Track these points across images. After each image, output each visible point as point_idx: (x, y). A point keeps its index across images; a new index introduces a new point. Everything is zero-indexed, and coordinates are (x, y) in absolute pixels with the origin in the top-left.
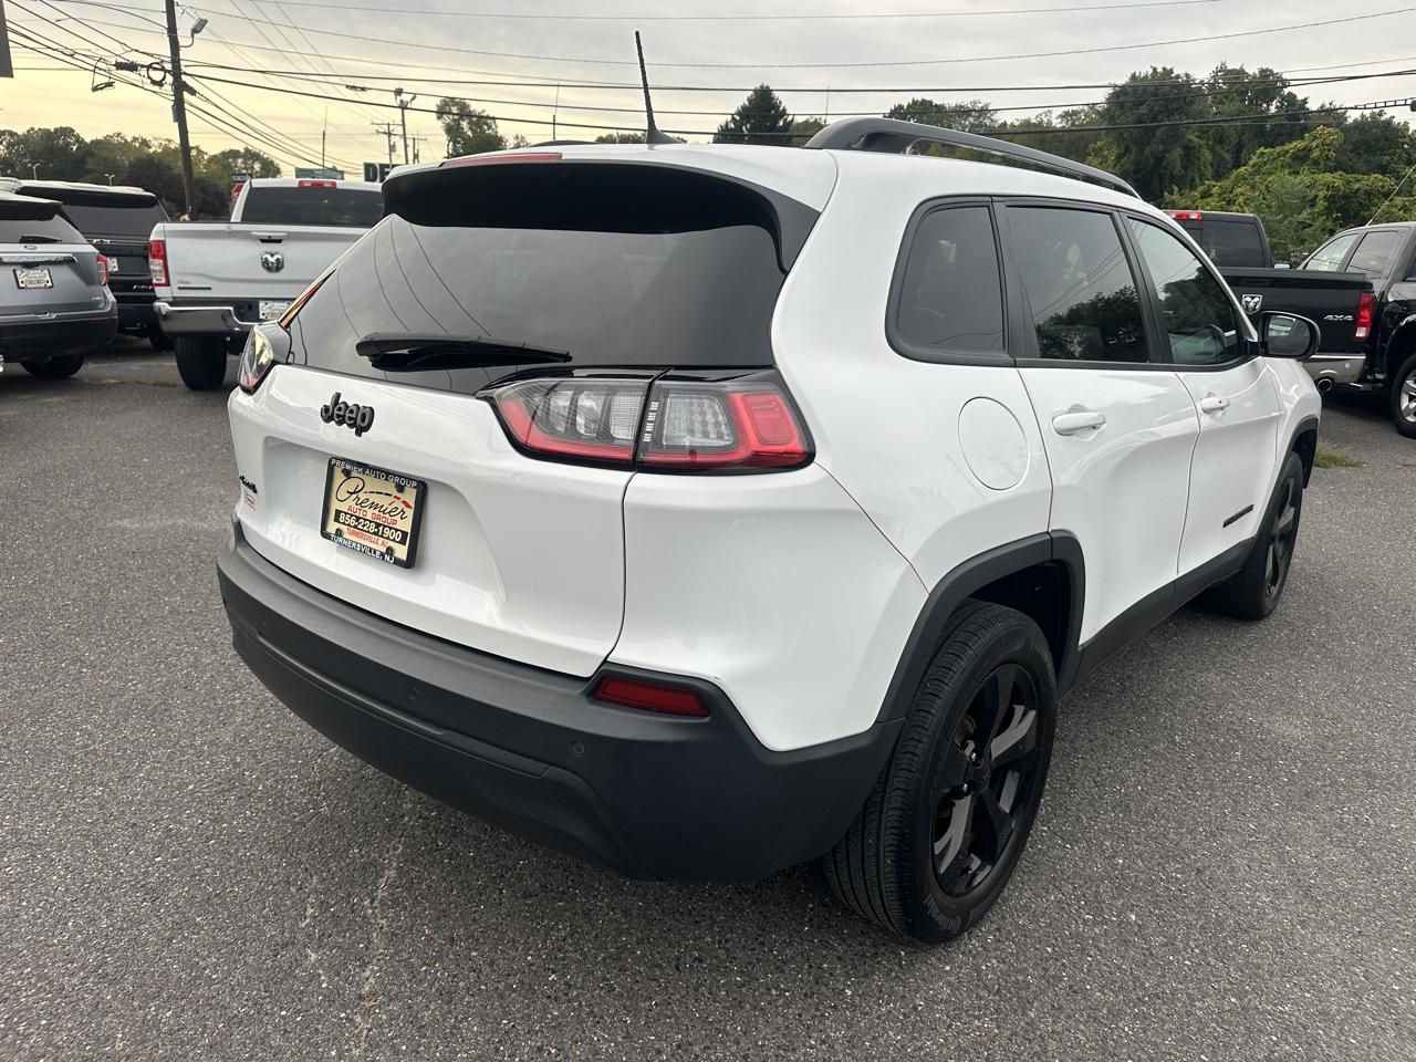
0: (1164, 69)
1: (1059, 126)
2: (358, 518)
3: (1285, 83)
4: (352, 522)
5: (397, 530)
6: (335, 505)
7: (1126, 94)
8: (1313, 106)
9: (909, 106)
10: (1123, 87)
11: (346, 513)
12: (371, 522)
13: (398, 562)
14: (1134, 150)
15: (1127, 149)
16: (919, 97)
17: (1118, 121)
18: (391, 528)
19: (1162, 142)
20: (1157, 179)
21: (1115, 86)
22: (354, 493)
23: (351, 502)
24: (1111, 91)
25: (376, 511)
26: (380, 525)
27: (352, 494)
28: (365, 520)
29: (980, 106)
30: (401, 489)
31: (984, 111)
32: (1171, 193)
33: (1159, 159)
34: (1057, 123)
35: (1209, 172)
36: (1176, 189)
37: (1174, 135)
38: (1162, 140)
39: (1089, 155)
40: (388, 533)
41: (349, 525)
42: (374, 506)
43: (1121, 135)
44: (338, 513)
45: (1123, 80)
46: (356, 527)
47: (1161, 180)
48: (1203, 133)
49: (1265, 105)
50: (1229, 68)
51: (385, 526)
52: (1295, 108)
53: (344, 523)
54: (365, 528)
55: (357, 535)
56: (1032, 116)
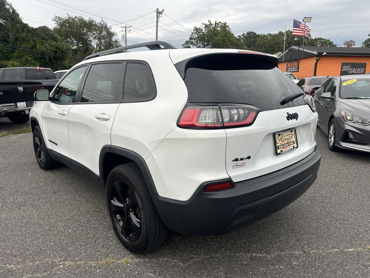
2: (283, 145)
4: (282, 146)
5: (292, 142)
11: (280, 146)
12: (286, 144)
13: (295, 148)
18: (290, 142)
23: (280, 142)
25: (287, 140)
26: (288, 143)
27: (280, 140)
28: (285, 144)
30: (291, 132)
40: (290, 143)
41: (282, 148)
42: (286, 139)
44: (278, 146)
46: (284, 147)
51: (289, 143)
53: (281, 148)
54: (286, 146)
55: (285, 149)
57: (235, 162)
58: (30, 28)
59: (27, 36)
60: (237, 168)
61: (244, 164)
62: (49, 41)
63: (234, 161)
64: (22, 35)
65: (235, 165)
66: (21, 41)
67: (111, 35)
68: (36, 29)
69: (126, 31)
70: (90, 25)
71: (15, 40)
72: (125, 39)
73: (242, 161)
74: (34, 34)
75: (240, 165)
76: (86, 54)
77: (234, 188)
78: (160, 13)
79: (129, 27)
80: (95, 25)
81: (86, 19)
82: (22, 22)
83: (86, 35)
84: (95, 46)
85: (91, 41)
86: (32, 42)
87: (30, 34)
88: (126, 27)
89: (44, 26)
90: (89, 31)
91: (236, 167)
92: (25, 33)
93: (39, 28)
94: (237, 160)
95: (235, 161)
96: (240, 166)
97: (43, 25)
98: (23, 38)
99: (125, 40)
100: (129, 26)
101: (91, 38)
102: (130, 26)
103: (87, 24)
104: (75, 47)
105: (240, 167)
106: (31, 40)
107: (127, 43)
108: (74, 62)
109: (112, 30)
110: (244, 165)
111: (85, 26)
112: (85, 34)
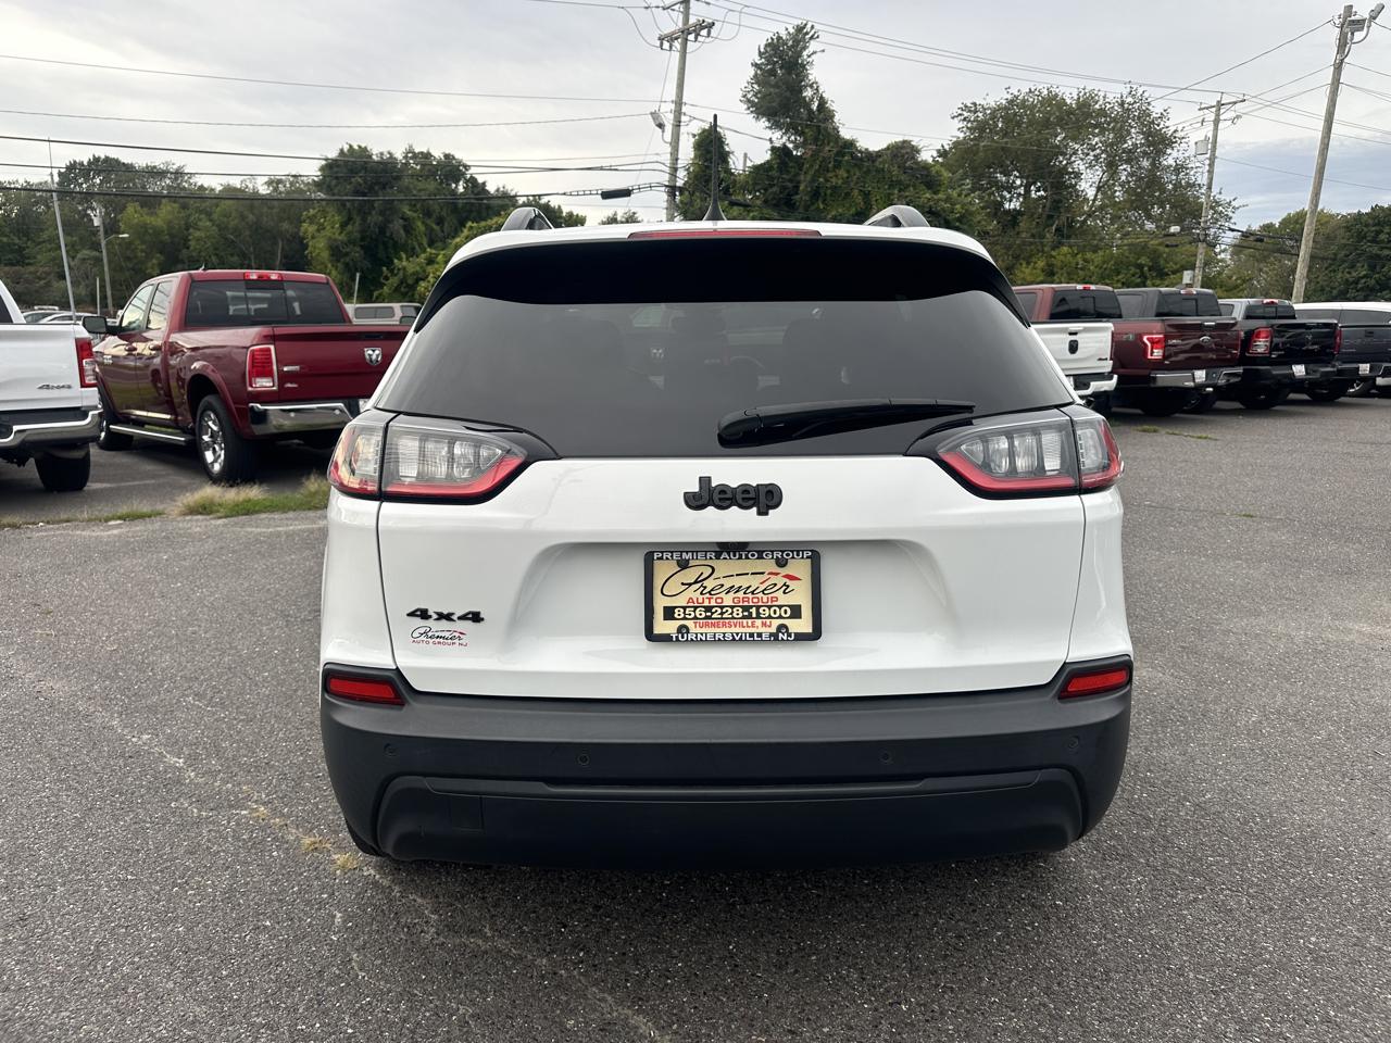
0: (360, 147)
1: (264, 193)
2: (709, 608)
3: (467, 167)
4: (700, 613)
5: (780, 606)
6: (660, 603)
7: (338, 166)
8: (491, 188)
9: (89, 162)
10: (335, 160)
11: (685, 607)
12: (732, 607)
13: (801, 637)
14: (358, 220)
15: (350, 219)
16: (102, 153)
17: (336, 191)
18: (769, 607)
19: (382, 213)
20: (381, 247)
21: (326, 159)
22: (696, 582)
23: (691, 594)
24: (324, 162)
25: (740, 595)
26: (749, 607)
27: (690, 584)
28: (722, 608)
29: (175, 167)
30: (781, 563)
31: (179, 173)
32: (400, 259)
33: (382, 230)
34: (264, 190)
35: (425, 242)
36: (404, 256)
37: (389, 209)
38: (381, 211)
39: (304, 222)
40: (766, 611)
41: (695, 618)
42: (734, 589)
43: (344, 205)
44: (671, 609)
45: (333, 154)
46: (708, 618)
47: (386, 248)
48: (413, 206)
49: (454, 185)
50: (417, 151)
51: (757, 607)
52: (476, 188)
53: (685, 618)
54: (726, 616)
55: (713, 625)
56: (236, 182)
57: (418, 621)
58: (860, 152)
59: (846, 181)
60: (428, 643)
61: (457, 635)
62: (911, 189)
63: (412, 614)
64: (834, 180)
65: (422, 630)
66: (828, 198)
67: (1160, 142)
68: (879, 154)
69: (1217, 122)
70: (1080, 118)
71: (811, 197)
72: (1208, 156)
73: (444, 624)
74: (868, 171)
75: (440, 634)
76: (1052, 225)
77: (401, 709)
78: (1358, 24)
79: (1235, 103)
80: (1102, 112)
81: (1069, 93)
82: (838, 137)
83: (1064, 154)
84: (1091, 193)
85: (1078, 175)
86: (860, 200)
87: (858, 173)
88: (1220, 105)
89: (904, 142)
90: (1074, 139)
91: (425, 639)
92: (842, 173)
93: (888, 148)
94: (424, 614)
95: (417, 616)
96: (442, 640)
97: (899, 139)
98: (835, 188)
99: (1210, 159)
100: (1234, 100)
101: (1079, 165)
102: (1241, 97)
103: (1071, 112)
104: (1014, 205)
105: (439, 643)
106: (856, 192)
107: (1216, 170)
108: (1002, 255)
109: (1170, 125)
110: (457, 641)
111: (1061, 122)
112: (1059, 151)
